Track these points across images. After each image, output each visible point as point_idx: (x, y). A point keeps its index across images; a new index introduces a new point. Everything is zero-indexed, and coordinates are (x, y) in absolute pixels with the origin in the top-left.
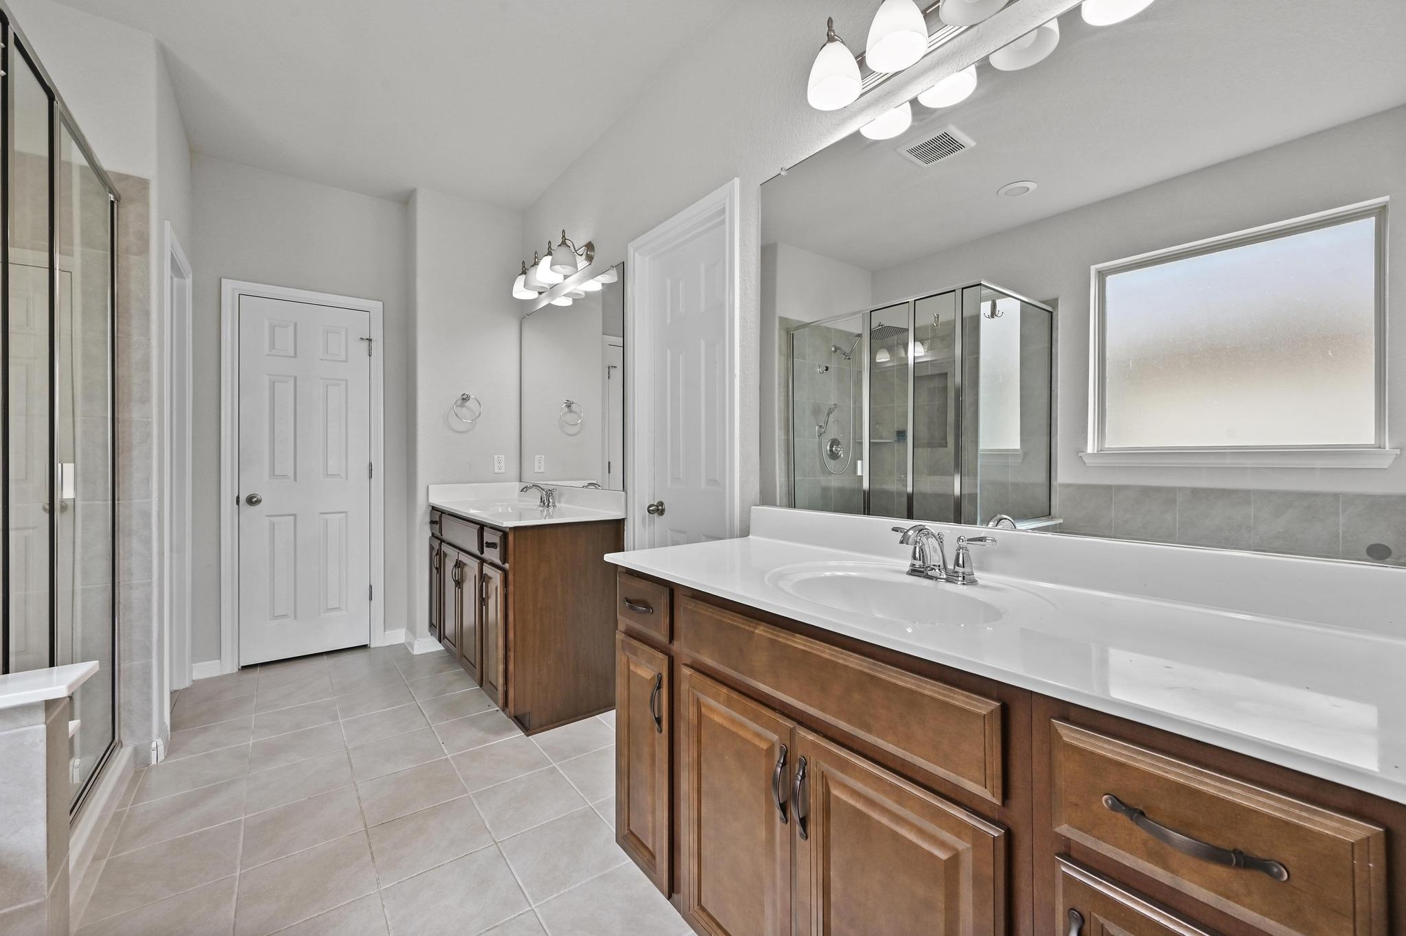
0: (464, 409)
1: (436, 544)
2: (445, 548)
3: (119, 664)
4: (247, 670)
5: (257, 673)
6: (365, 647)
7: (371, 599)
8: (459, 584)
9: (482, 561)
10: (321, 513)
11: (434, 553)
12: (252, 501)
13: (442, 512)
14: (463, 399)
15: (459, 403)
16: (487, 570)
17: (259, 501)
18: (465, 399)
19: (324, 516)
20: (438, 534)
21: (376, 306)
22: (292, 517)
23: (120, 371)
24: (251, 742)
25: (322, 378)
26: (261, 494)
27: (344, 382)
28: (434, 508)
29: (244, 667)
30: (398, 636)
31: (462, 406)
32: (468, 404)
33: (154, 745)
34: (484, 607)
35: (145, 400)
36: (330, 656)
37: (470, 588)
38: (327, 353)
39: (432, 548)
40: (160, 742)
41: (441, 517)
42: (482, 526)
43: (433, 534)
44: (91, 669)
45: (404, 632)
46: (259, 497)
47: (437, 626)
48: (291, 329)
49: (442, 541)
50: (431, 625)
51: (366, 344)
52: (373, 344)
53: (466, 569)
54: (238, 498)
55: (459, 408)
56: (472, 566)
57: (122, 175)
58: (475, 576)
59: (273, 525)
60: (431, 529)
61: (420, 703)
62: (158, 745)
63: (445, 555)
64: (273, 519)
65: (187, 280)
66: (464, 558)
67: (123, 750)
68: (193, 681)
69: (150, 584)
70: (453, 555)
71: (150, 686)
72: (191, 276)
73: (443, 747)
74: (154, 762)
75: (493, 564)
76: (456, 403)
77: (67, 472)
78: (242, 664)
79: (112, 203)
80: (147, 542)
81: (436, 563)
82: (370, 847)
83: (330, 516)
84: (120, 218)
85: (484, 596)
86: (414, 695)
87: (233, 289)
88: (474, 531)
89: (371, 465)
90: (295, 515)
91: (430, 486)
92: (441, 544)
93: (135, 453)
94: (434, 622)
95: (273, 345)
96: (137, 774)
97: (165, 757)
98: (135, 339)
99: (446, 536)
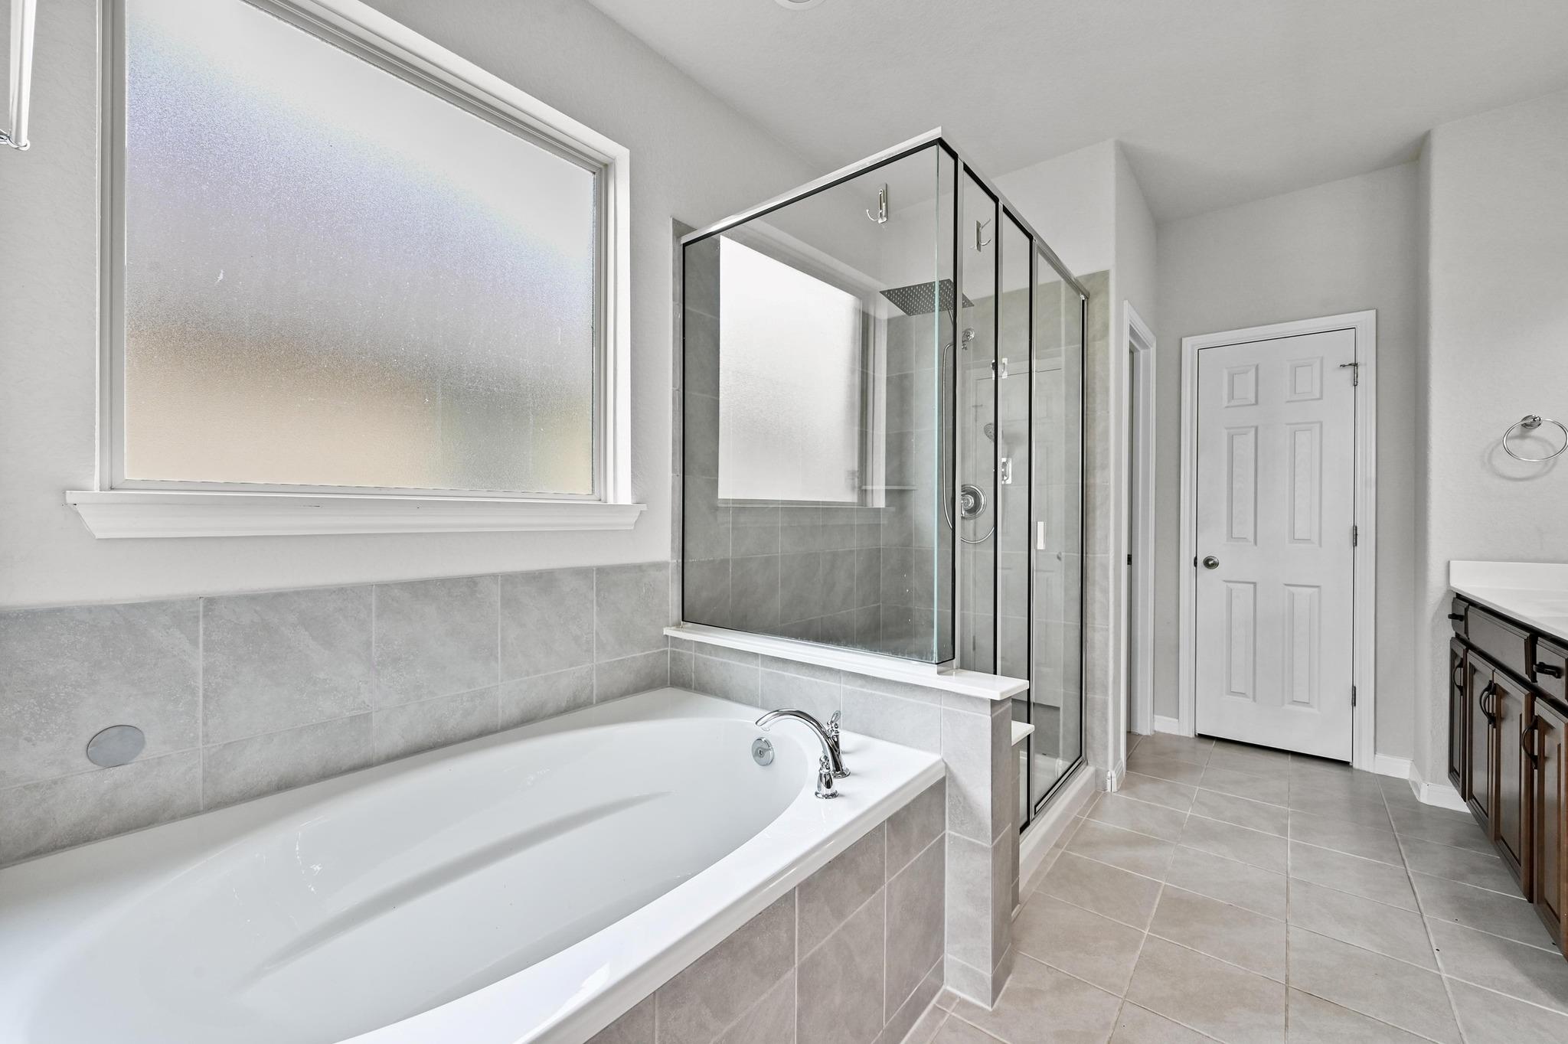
0: (1528, 441)
1: (1460, 650)
2: (1473, 659)
3: (1086, 694)
4: (1203, 740)
5: (1212, 746)
6: (1345, 764)
7: (1354, 704)
8: (1495, 720)
9: (1535, 693)
10: (1286, 585)
11: (1457, 663)
12: (1210, 563)
13: (1472, 603)
14: (1525, 425)
15: (1515, 432)
16: (1541, 709)
17: (1215, 565)
18: (1530, 424)
19: (1290, 588)
20: (1464, 636)
21: (1365, 320)
22: (1252, 586)
23: (1089, 443)
24: (1189, 813)
25: (1287, 424)
26: (1218, 558)
27: (1318, 425)
28: (1459, 596)
29: (1201, 736)
30: (1399, 768)
31: (1522, 437)
32: (1536, 432)
33: (1109, 775)
34: (1536, 771)
35: (1105, 467)
36: (1296, 758)
37: (1512, 732)
38: (1295, 393)
39: (1454, 655)
40: (1114, 775)
41: (1466, 610)
42: (1534, 635)
43: (1457, 635)
44: (1020, 687)
45: (1409, 766)
46: (1216, 560)
47: (1460, 773)
48: (1252, 374)
49: (1470, 647)
50: (1452, 770)
51: (1350, 371)
52: (1360, 370)
53: (1505, 702)
54: (1196, 559)
55: (1517, 441)
56: (1517, 695)
57: (1089, 275)
58: (1521, 715)
59: (1230, 592)
60: (1453, 625)
61: (1413, 873)
62: (1113, 776)
63: (1474, 670)
64: (1229, 585)
65: (1151, 349)
66: (1503, 681)
67: (1088, 767)
68: (1155, 731)
69: (1107, 630)
70: (1485, 673)
71: (1106, 720)
72: (1155, 345)
73: (1436, 956)
74: (1109, 790)
75: (1555, 703)
76: (1509, 431)
77: (1040, 528)
78: (1199, 731)
79: (1083, 301)
80: (1106, 591)
81: (1459, 681)
82: (1287, 1010)
83: (1299, 589)
84: (1089, 312)
85: (1536, 753)
86: (1405, 858)
87: (1193, 346)
88: (1519, 639)
89: (1355, 528)
90: (1255, 584)
91: (1451, 562)
92: (1467, 651)
93: (1098, 513)
94: (1456, 766)
95: (1231, 396)
96: (1096, 794)
97: (1119, 790)
98: (1099, 413)
99: (1475, 639)
